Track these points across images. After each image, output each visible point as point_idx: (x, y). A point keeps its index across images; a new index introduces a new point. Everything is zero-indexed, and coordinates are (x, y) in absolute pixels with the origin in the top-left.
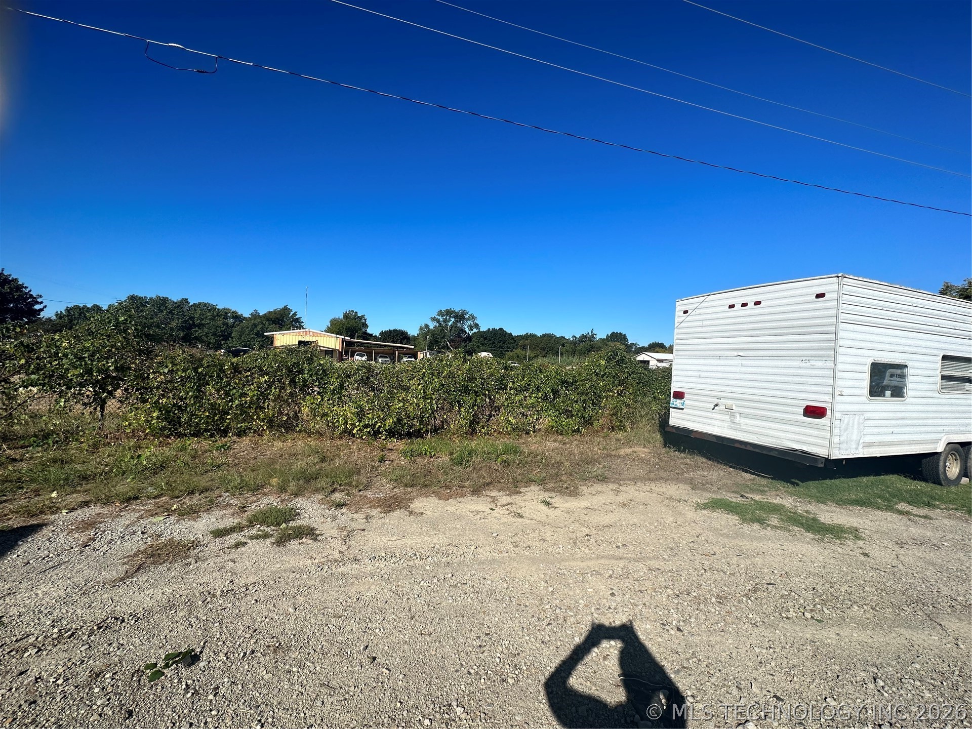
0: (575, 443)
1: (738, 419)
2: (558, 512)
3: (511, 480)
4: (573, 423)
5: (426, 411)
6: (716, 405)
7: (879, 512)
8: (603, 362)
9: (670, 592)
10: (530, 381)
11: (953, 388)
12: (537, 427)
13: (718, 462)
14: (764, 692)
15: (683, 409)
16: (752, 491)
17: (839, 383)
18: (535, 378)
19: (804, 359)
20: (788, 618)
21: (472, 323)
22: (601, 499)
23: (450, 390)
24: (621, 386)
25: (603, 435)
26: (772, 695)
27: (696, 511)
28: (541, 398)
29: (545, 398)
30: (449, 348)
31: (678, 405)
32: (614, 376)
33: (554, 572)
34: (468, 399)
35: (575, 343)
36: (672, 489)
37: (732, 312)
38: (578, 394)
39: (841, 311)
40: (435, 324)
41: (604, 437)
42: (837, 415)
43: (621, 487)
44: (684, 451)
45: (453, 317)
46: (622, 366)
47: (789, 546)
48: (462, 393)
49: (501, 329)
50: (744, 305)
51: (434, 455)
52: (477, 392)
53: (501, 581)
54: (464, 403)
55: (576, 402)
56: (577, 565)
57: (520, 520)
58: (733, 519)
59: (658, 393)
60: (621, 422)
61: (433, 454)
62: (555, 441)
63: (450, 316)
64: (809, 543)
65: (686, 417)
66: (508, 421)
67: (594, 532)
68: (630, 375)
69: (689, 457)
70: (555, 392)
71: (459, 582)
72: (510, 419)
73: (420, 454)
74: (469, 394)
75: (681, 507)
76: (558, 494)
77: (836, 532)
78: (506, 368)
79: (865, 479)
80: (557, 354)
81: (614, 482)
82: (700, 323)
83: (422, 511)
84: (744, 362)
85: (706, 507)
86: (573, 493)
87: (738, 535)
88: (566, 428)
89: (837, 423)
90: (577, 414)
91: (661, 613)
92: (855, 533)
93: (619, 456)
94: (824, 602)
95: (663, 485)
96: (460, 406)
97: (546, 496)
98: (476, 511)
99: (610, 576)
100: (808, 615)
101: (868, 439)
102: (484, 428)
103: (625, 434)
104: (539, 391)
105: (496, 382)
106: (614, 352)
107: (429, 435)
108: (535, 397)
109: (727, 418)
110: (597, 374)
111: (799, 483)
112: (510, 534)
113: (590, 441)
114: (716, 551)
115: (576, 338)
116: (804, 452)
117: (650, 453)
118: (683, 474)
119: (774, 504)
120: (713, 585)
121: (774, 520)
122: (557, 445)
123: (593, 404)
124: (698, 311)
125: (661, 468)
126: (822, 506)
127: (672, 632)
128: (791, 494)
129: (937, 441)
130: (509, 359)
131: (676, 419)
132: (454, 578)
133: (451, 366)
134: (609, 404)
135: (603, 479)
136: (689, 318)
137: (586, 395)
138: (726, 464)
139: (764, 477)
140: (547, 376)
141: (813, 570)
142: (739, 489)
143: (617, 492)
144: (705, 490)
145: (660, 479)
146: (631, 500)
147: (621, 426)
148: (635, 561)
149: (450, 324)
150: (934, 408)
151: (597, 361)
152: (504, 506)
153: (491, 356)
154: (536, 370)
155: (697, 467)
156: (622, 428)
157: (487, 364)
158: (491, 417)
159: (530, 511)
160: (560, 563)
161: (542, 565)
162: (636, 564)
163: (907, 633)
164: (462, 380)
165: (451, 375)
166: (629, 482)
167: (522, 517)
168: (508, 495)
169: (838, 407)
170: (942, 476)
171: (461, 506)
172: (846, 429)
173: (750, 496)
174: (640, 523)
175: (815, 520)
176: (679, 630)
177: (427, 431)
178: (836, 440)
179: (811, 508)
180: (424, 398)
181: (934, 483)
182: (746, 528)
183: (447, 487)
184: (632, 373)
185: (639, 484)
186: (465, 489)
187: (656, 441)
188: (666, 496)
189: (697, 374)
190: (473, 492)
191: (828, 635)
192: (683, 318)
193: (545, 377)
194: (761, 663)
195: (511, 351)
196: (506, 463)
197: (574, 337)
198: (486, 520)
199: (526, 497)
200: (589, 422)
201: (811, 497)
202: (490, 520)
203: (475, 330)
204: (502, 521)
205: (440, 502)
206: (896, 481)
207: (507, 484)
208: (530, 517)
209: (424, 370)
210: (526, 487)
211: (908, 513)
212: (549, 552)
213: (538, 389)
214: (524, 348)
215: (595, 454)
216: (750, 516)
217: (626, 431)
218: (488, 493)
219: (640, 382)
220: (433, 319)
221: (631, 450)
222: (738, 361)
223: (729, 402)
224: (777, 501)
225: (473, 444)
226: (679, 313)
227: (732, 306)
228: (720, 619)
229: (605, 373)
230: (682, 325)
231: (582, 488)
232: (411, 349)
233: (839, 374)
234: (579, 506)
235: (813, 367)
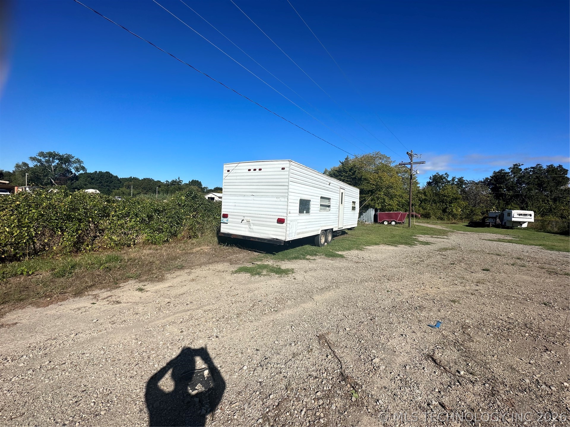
0: (164, 249)
1: (252, 227)
2: (148, 294)
3: (112, 280)
4: (163, 236)
5: (22, 238)
6: (243, 220)
7: (301, 261)
8: (183, 198)
9: (214, 320)
10: (130, 210)
11: (324, 209)
12: (136, 241)
13: (244, 249)
14: (252, 350)
15: (227, 223)
16: (257, 260)
17: (289, 208)
18: (133, 208)
19: (277, 197)
20: (265, 314)
21: (78, 166)
22: (179, 279)
23: (51, 219)
24: (195, 212)
25: (183, 242)
26: (255, 349)
27: (231, 275)
28: (139, 221)
29: (143, 221)
30: (53, 184)
31: (225, 221)
32: (191, 206)
33: (143, 331)
34: (71, 226)
35: (168, 185)
36: (220, 267)
37: (250, 173)
38: (167, 218)
39: (290, 176)
40: (35, 163)
41: (184, 243)
42: (288, 222)
43: (192, 271)
44: (227, 245)
45: (57, 159)
46: (195, 200)
47: (269, 282)
48: (64, 221)
49: (107, 173)
50: (255, 170)
51: (33, 273)
52: (81, 219)
53: (99, 351)
54: (66, 228)
55: (166, 223)
56: (159, 322)
57: (118, 305)
58: (248, 275)
59: (216, 215)
60: (195, 233)
61: (30, 273)
62: (150, 249)
63: (53, 158)
64: (276, 279)
65: (228, 227)
66: (111, 239)
67: (173, 300)
68: (200, 206)
69: (231, 248)
70: (150, 217)
71: (57, 365)
72: (113, 237)
73: (15, 275)
74: (72, 222)
75: (224, 274)
76: (150, 282)
77: (286, 272)
78: (108, 201)
79: (298, 248)
80: (155, 192)
81: (188, 268)
82: (235, 178)
83: (15, 322)
84: (255, 198)
85: (236, 272)
86: (161, 279)
87: (250, 282)
88: (158, 240)
89: (288, 225)
90: (166, 231)
91: (208, 332)
92: (292, 271)
93: (192, 253)
94: (279, 303)
95: (216, 265)
96: (63, 231)
97: (140, 285)
98: (77, 308)
99: (181, 322)
100: (272, 310)
101: (298, 231)
102: (88, 247)
103: (197, 240)
104: (138, 217)
105: (99, 211)
106: (190, 192)
107: (27, 258)
108: (134, 221)
109: (247, 226)
110: (179, 205)
111: (276, 253)
112: (109, 317)
113: (175, 246)
114: (238, 292)
115: (168, 182)
116: (277, 239)
117: (210, 249)
118: (227, 257)
119: (265, 265)
120: (235, 310)
121: (265, 272)
122: (151, 251)
123: (178, 224)
124: (234, 171)
125: (216, 256)
126: (283, 262)
127: (213, 340)
128: (272, 259)
129: (318, 230)
130: (116, 195)
131: (225, 229)
132: (52, 363)
133: (51, 199)
134: (187, 223)
135: (182, 268)
136: (230, 174)
137: (172, 218)
138: (247, 249)
139: (263, 253)
140: (143, 207)
141: (276, 290)
142: (252, 261)
143: (190, 273)
144: (236, 264)
145: (214, 262)
146: (197, 277)
147: (195, 236)
148: (197, 309)
149: (53, 164)
150: (318, 217)
151: (180, 197)
152: (105, 299)
153: (98, 192)
154: (135, 203)
155: (234, 253)
156: (196, 236)
157: (90, 197)
158: (96, 237)
159: (127, 297)
160: (148, 325)
161: (134, 330)
162: (197, 310)
163: (303, 305)
164: (64, 210)
165: (51, 206)
166: (197, 267)
167: (120, 303)
168: (109, 291)
169: (289, 218)
170: (320, 243)
171: (62, 307)
172: (291, 228)
173: (256, 263)
174: (201, 288)
175: (280, 268)
176: (217, 337)
177: (24, 255)
178: (288, 233)
179: (278, 264)
180: (20, 227)
181: (318, 246)
182: (253, 278)
183: (46, 296)
184: (201, 204)
185: (203, 267)
186: (67, 294)
187: (214, 242)
188: (217, 270)
189: (234, 204)
190: (75, 295)
191: (278, 316)
192: (227, 174)
193: (142, 207)
194: (252, 338)
195: (118, 189)
196: (109, 269)
197: (167, 181)
198: (88, 312)
199: (124, 289)
200: (174, 235)
201: (279, 259)
202: (91, 312)
203: (81, 172)
204: (102, 310)
205: (39, 309)
206: (308, 247)
207: (108, 283)
208: (127, 301)
209: (18, 203)
210: (125, 282)
211: (309, 259)
212: (141, 320)
213: (137, 215)
214: (129, 187)
215: (177, 254)
216: (255, 272)
217: (198, 238)
218: (90, 293)
219: (206, 209)
220: (33, 159)
221: (200, 248)
222: (252, 198)
223: (248, 218)
224: (266, 263)
225: (78, 259)
226: (225, 171)
227: (249, 170)
228: (237, 325)
229: (185, 205)
230: (227, 178)
231: (167, 275)
232: (5, 184)
233: (289, 204)
234: (164, 286)
235: (280, 201)
